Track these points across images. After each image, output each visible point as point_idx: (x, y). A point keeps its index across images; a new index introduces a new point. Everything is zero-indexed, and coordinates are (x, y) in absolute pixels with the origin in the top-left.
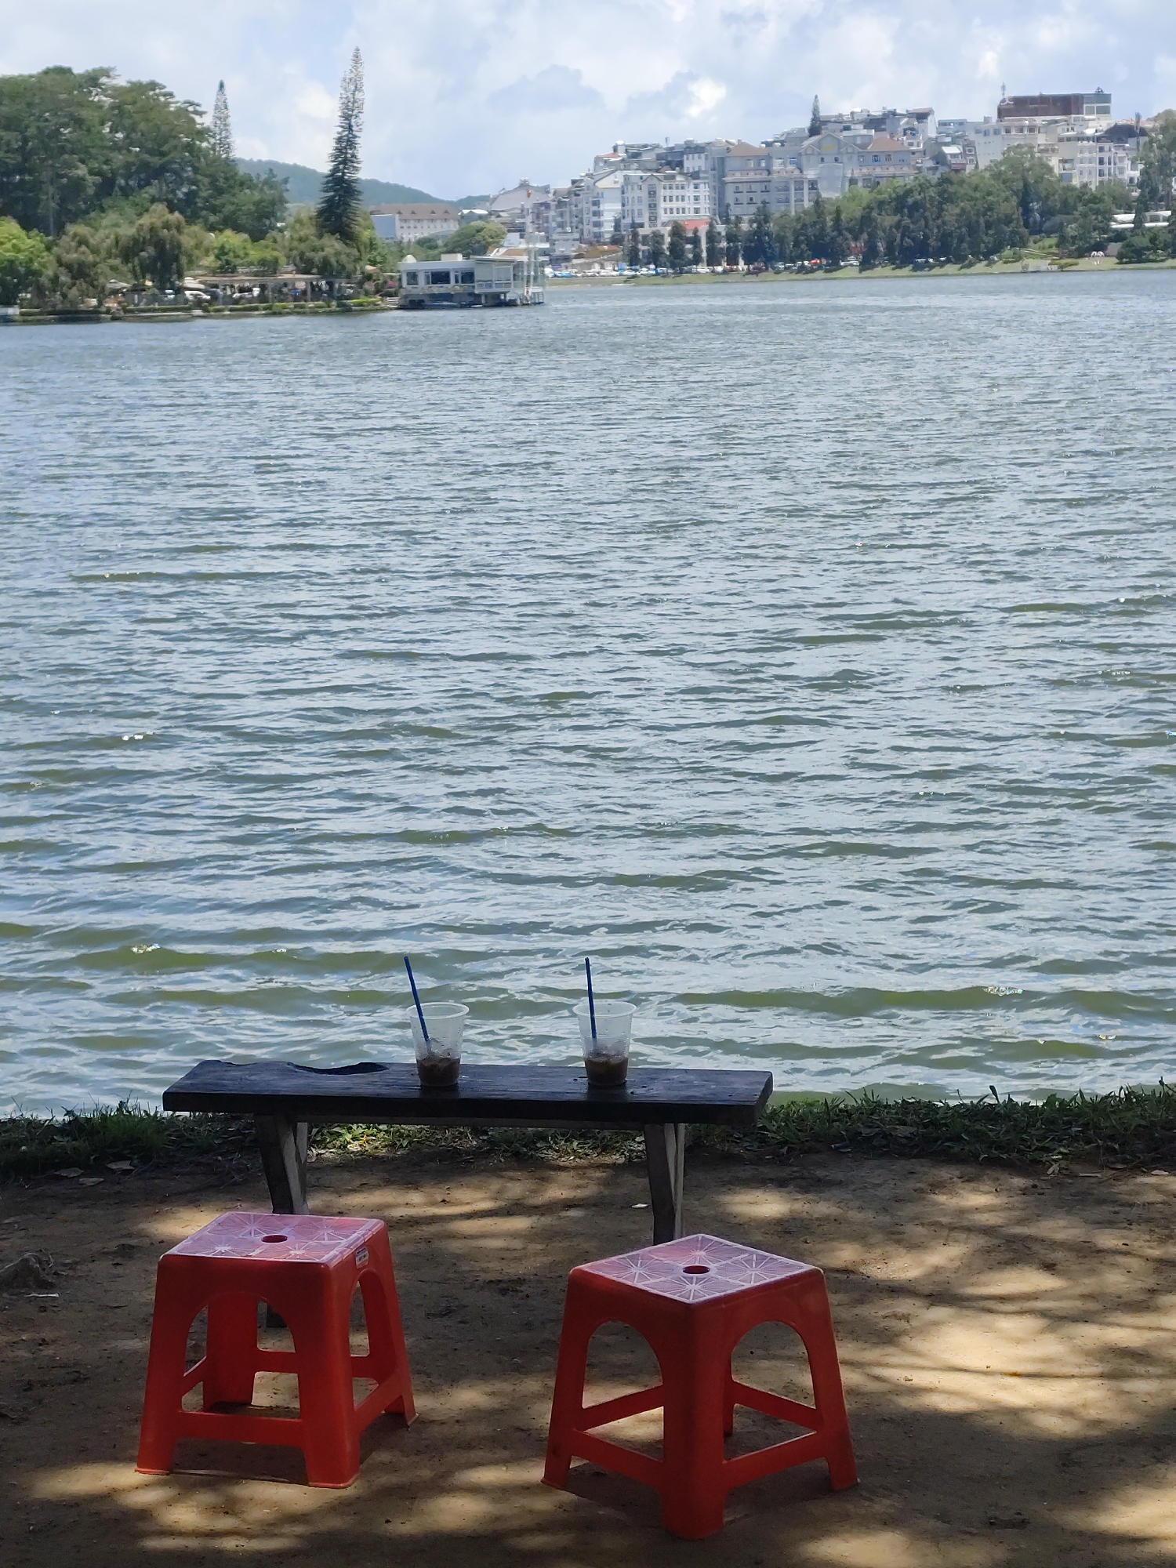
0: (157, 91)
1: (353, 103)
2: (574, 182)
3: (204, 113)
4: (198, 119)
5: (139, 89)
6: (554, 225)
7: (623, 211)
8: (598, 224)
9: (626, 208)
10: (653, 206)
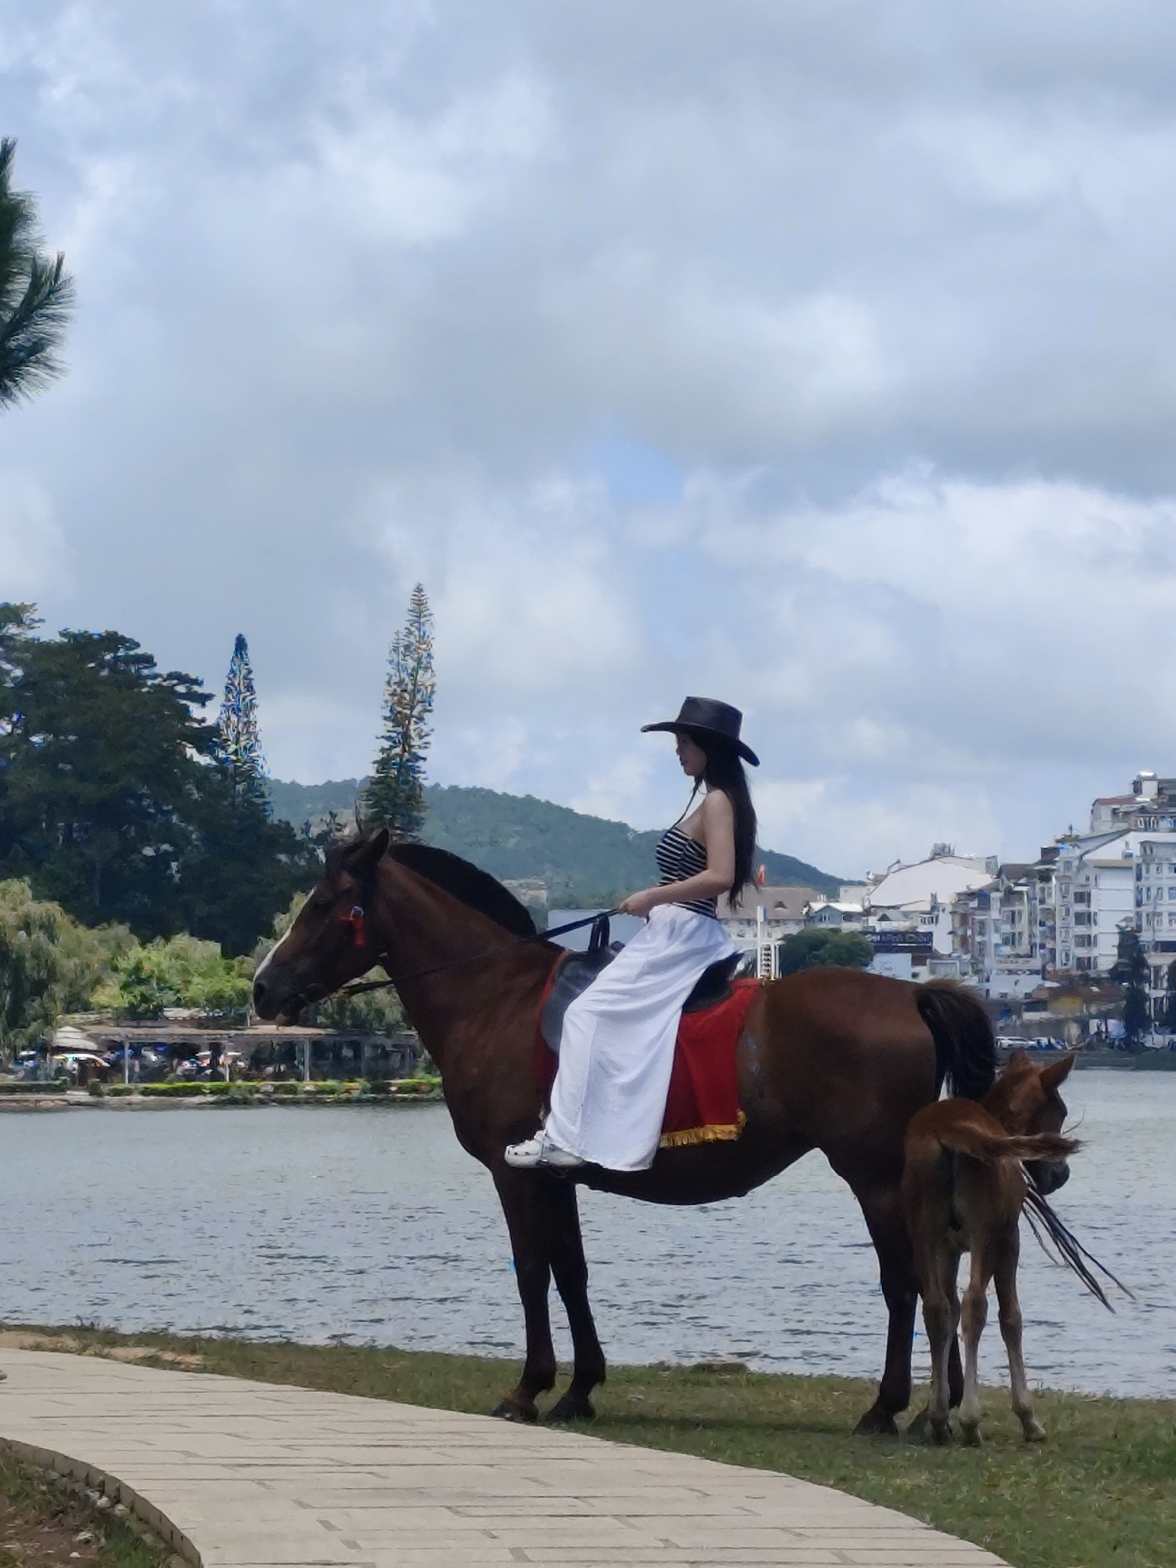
0: (121, 653)
1: (414, 693)
2: (1045, 851)
3: (209, 697)
4: (196, 711)
5: (83, 646)
6: (996, 939)
7: (1139, 914)
9: (1144, 909)
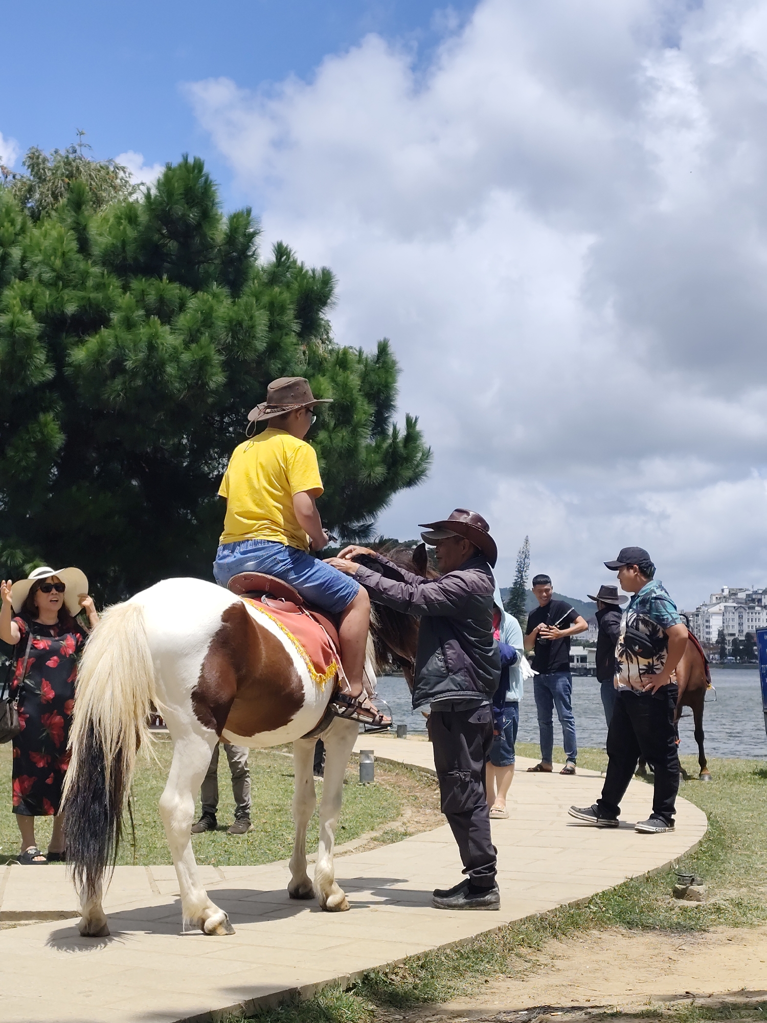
2: (697, 609)
7: (723, 626)
8: (708, 633)
10: (741, 624)
